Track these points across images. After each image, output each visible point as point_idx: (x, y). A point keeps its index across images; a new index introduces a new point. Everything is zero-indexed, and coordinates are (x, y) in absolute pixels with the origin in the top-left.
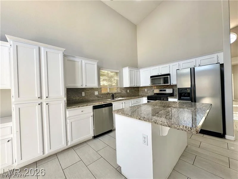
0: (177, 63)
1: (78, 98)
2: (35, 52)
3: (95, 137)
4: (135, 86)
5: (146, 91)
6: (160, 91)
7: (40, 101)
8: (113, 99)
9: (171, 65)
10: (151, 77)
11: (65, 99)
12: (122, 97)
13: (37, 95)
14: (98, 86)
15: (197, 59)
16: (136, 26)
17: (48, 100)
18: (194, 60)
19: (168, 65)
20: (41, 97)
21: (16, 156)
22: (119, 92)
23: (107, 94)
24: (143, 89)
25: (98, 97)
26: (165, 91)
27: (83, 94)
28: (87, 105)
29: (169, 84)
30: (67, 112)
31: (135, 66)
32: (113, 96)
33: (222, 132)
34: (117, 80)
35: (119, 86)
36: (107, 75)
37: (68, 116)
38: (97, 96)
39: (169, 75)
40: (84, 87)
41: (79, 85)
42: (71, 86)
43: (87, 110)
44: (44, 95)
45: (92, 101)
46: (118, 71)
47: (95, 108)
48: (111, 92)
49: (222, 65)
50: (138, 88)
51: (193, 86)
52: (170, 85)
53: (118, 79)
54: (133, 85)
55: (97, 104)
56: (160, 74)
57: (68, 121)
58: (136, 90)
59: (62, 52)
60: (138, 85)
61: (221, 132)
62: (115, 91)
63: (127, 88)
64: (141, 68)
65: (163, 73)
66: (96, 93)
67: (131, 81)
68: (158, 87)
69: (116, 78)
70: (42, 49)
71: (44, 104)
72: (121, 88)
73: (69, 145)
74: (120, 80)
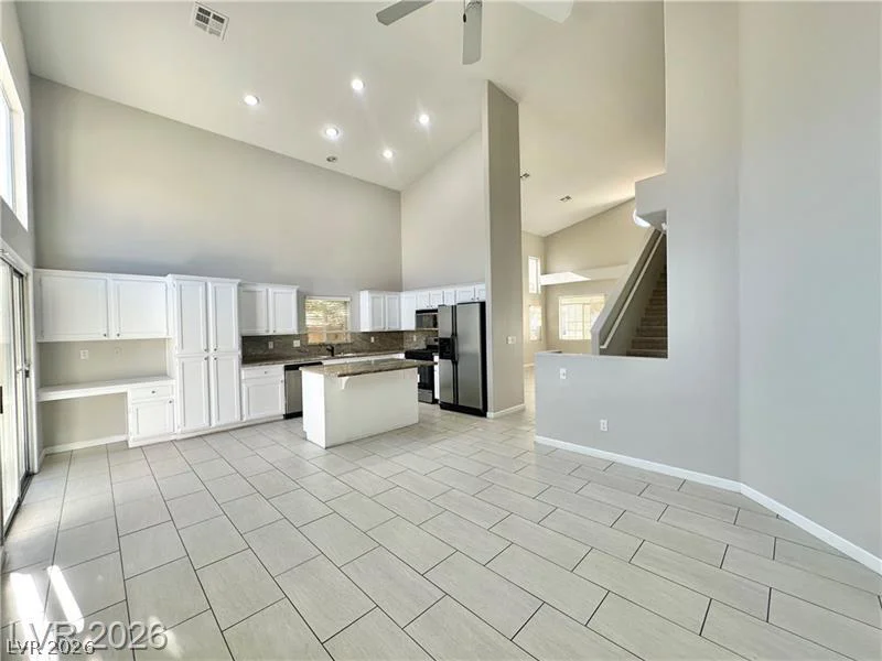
1: (261, 352)
2: (201, 290)
3: (288, 416)
4: (386, 330)
5: (415, 339)
7: (206, 354)
8: (333, 356)
9: (445, 291)
10: (417, 312)
11: (240, 353)
12: (357, 352)
13: (203, 347)
14: (299, 330)
15: (476, 287)
16: (399, 193)
17: (216, 354)
18: (471, 288)
19: (440, 292)
20: (207, 350)
21: (178, 420)
22: (350, 341)
24: (409, 336)
25: (300, 351)
27: (271, 346)
28: (274, 364)
30: (243, 372)
32: (332, 350)
33: (481, 407)
34: (345, 317)
35: (350, 330)
37: (243, 378)
38: (298, 349)
39: (437, 311)
40: (271, 333)
41: (262, 332)
42: (249, 332)
43: (276, 371)
44: (212, 350)
45: (289, 358)
46: (348, 299)
47: (287, 368)
48: (329, 342)
49: (483, 306)
51: (454, 335)
53: (348, 314)
54: (381, 328)
55: (291, 362)
56: (429, 308)
57: (243, 385)
58: (394, 339)
59: (236, 286)
60: (394, 328)
63: (369, 334)
64: (407, 290)
66: (297, 344)
67: (375, 320)
69: (342, 313)
70: (210, 285)
71: (212, 359)
72: (353, 334)
73: (245, 419)
74: (352, 317)
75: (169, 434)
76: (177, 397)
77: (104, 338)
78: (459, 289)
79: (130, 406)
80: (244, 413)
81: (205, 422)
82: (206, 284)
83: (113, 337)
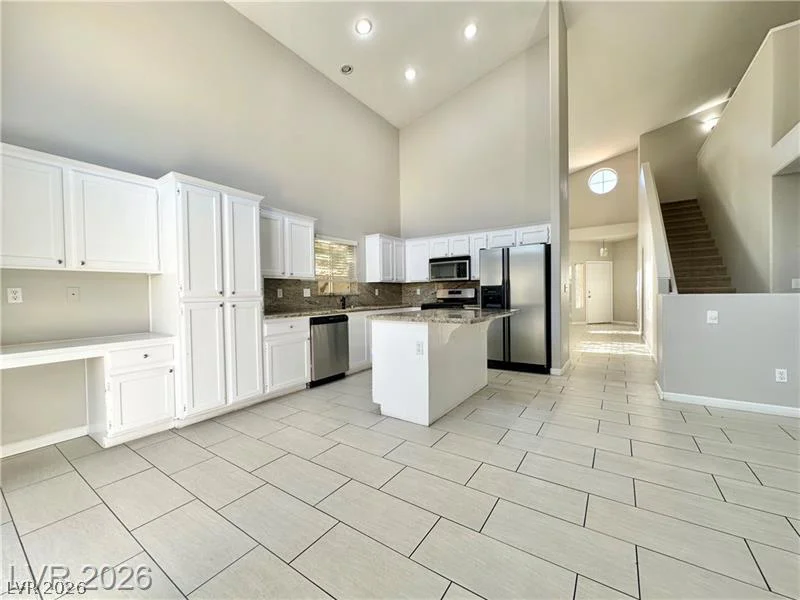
0: (483, 235)
2: (214, 201)
3: (313, 385)
4: (394, 281)
5: (418, 293)
6: (450, 293)
7: (221, 300)
8: (344, 308)
9: (473, 236)
10: (431, 261)
11: (262, 299)
12: (363, 305)
13: (217, 288)
14: (312, 276)
15: (517, 230)
16: (398, 130)
17: (234, 300)
18: (511, 232)
19: (465, 237)
20: (222, 293)
21: (183, 399)
22: (357, 293)
23: (330, 296)
24: (413, 288)
25: (310, 303)
26: (459, 293)
27: (280, 294)
28: (300, 315)
29: (468, 278)
30: (265, 326)
31: (394, 232)
32: (344, 301)
33: (544, 364)
34: (351, 264)
35: (356, 279)
36: (330, 251)
37: (265, 334)
38: (311, 300)
39: (468, 258)
40: (287, 276)
43: (297, 329)
44: (228, 293)
46: (355, 243)
47: (314, 322)
49: (548, 248)
50: (400, 285)
51: (507, 283)
52: (470, 280)
53: (355, 262)
54: (389, 279)
55: (318, 314)
56: (450, 256)
57: (266, 344)
58: (394, 292)
59: (257, 204)
60: (400, 279)
61: (543, 362)
62: (345, 290)
63: (374, 285)
64: (409, 238)
65: (457, 254)
66: (307, 293)
67: (385, 268)
68: (447, 284)
69: (349, 259)
70: (226, 198)
71: (228, 306)
72: (360, 284)
73: (268, 391)
74: (358, 264)
75: (168, 421)
76: (180, 362)
77: (60, 267)
78: (491, 234)
79: (108, 380)
80: (268, 382)
81: (220, 399)
82: (221, 196)
83: (73, 265)
